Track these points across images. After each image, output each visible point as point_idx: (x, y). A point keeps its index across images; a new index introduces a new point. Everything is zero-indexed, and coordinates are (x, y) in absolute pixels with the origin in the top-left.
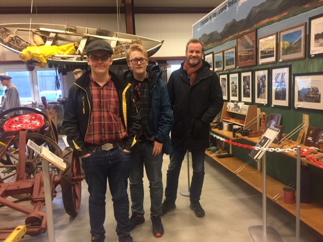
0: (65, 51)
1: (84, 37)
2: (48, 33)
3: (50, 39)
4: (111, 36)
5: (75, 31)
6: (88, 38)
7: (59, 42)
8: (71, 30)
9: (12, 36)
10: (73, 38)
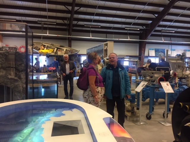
0: (50, 51)
1: (56, 47)
2: (45, 45)
3: (46, 47)
4: (64, 47)
5: (53, 45)
6: (57, 47)
7: (48, 48)
8: (52, 45)
9: (35, 46)
10: (52, 47)
